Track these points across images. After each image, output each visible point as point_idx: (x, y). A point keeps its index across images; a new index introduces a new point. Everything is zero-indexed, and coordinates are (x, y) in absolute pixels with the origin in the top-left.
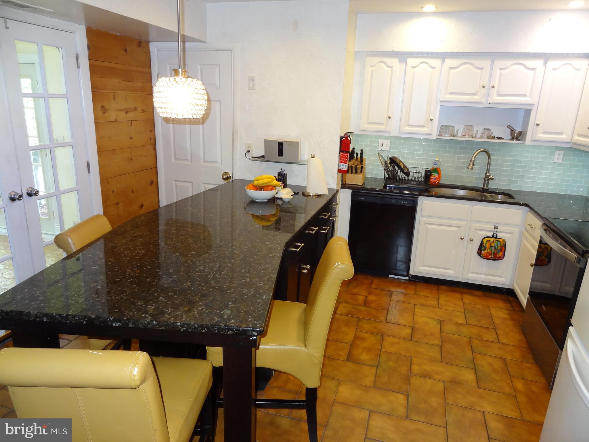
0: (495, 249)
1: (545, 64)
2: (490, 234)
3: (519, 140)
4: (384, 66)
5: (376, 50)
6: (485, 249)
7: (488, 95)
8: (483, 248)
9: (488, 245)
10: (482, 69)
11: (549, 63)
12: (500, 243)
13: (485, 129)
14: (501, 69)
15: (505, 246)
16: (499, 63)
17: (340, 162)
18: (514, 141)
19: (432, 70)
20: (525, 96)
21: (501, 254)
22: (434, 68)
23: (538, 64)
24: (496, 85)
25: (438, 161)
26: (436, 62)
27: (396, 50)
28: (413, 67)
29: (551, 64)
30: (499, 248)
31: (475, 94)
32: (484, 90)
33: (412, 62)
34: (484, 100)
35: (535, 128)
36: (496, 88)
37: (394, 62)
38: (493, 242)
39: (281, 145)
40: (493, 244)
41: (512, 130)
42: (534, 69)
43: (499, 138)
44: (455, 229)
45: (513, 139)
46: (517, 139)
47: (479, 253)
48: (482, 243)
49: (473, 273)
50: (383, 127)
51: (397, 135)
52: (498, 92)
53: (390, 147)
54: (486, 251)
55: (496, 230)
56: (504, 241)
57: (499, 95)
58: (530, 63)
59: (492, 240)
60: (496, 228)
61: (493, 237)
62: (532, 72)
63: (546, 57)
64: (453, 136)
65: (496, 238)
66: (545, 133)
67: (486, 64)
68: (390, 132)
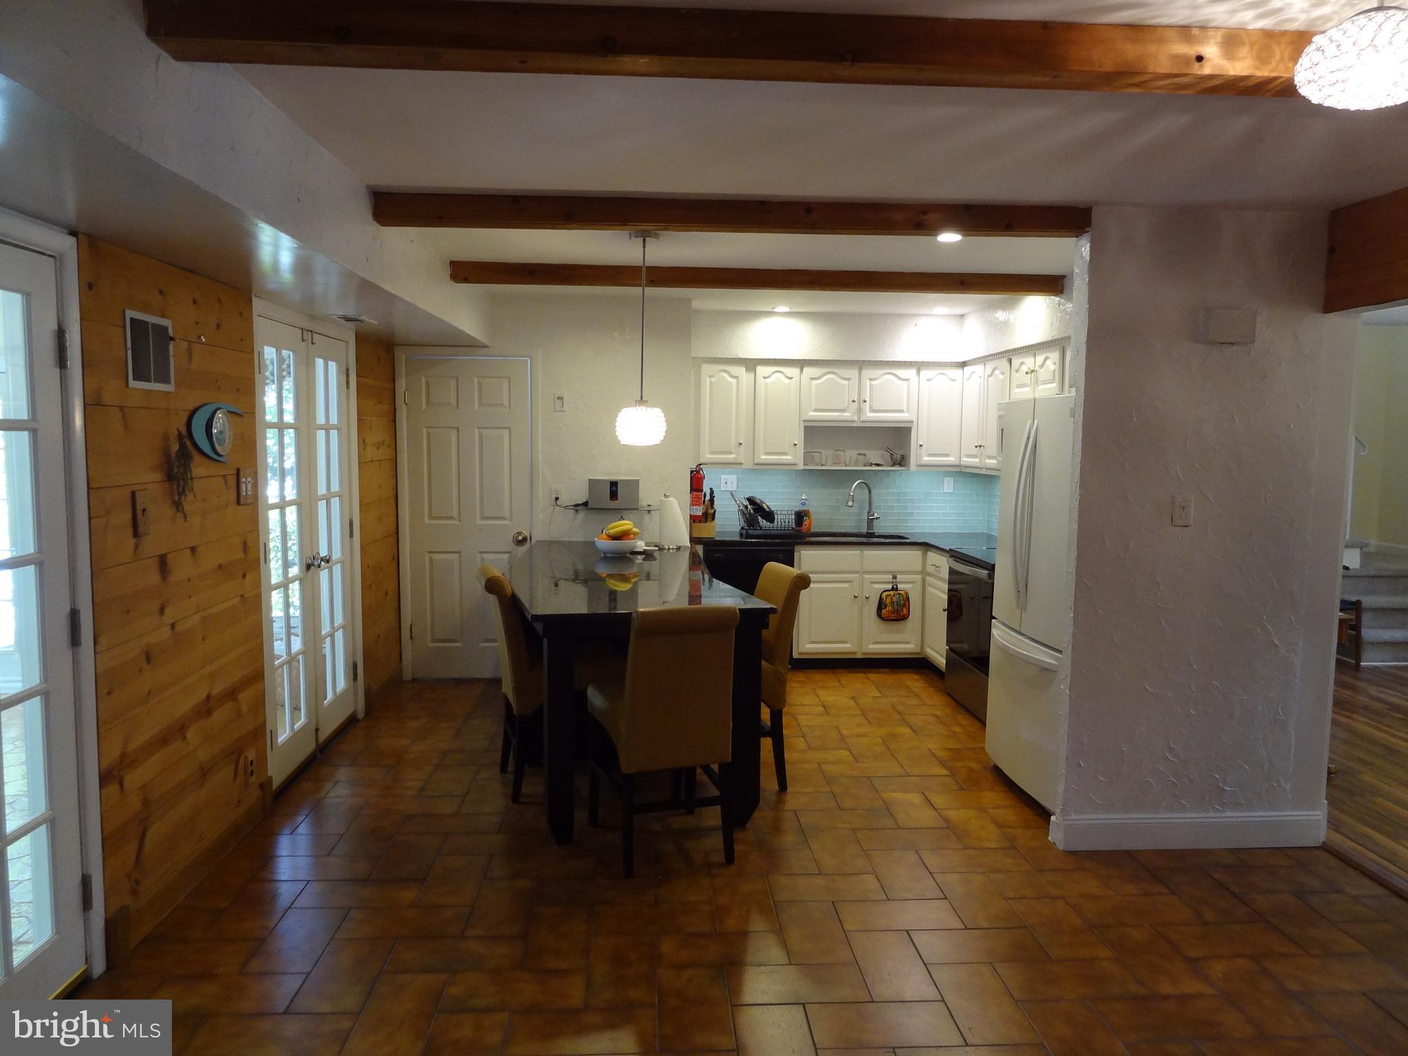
0: (898, 604)
1: (918, 373)
2: (890, 586)
3: (902, 466)
4: (726, 375)
5: (715, 356)
6: (885, 607)
7: (860, 410)
8: (883, 606)
9: (888, 600)
10: (849, 379)
11: (923, 373)
12: (903, 597)
13: (859, 454)
14: (871, 380)
15: (908, 599)
16: (868, 373)
17: (692, 504)
18: (897, 468)
19: (788, 381)
20: (902, 411)
21: (905, 610)
22: (791, 378)
23: (910, 373)
24: (867, 399)
25: (806, 499)
26: (793, 371)
27: (741, 356)
28: (765, 378)
29: (925, 373)
30: (902, 602)
31: (844, 411)
32: (856, 405)
33: (762, 370)
34: (856, 418)
35: (918, 449)
36: (868, 402)
37: (740, 371)
38: (894, 596)
39: (614, 484)
40: (894, 600)
41: (892, 454)
42: (907, 380)
43: (878, 465)
44: (846, 585)
45: (894, 464)
46: (900, 465)
47: (879, 614)
48: (881, 599)
49: (874, 643)
50: (733, 456)
51: (751, 467)
52: (871, 407)
53: (738, 485)
54: (887, 609)
55: (894, 580)
56: (907, 593)
57: (873, 411)
58: (903, 373)
59: (892, 593)
60: (895, 577)
61: (893, 589)
62: (906, 382)
63: (919, 366)
64: (822, 465)
65: (897, 589)
66: (930, 455)
67: (853, 373)
68: (742, 464)
